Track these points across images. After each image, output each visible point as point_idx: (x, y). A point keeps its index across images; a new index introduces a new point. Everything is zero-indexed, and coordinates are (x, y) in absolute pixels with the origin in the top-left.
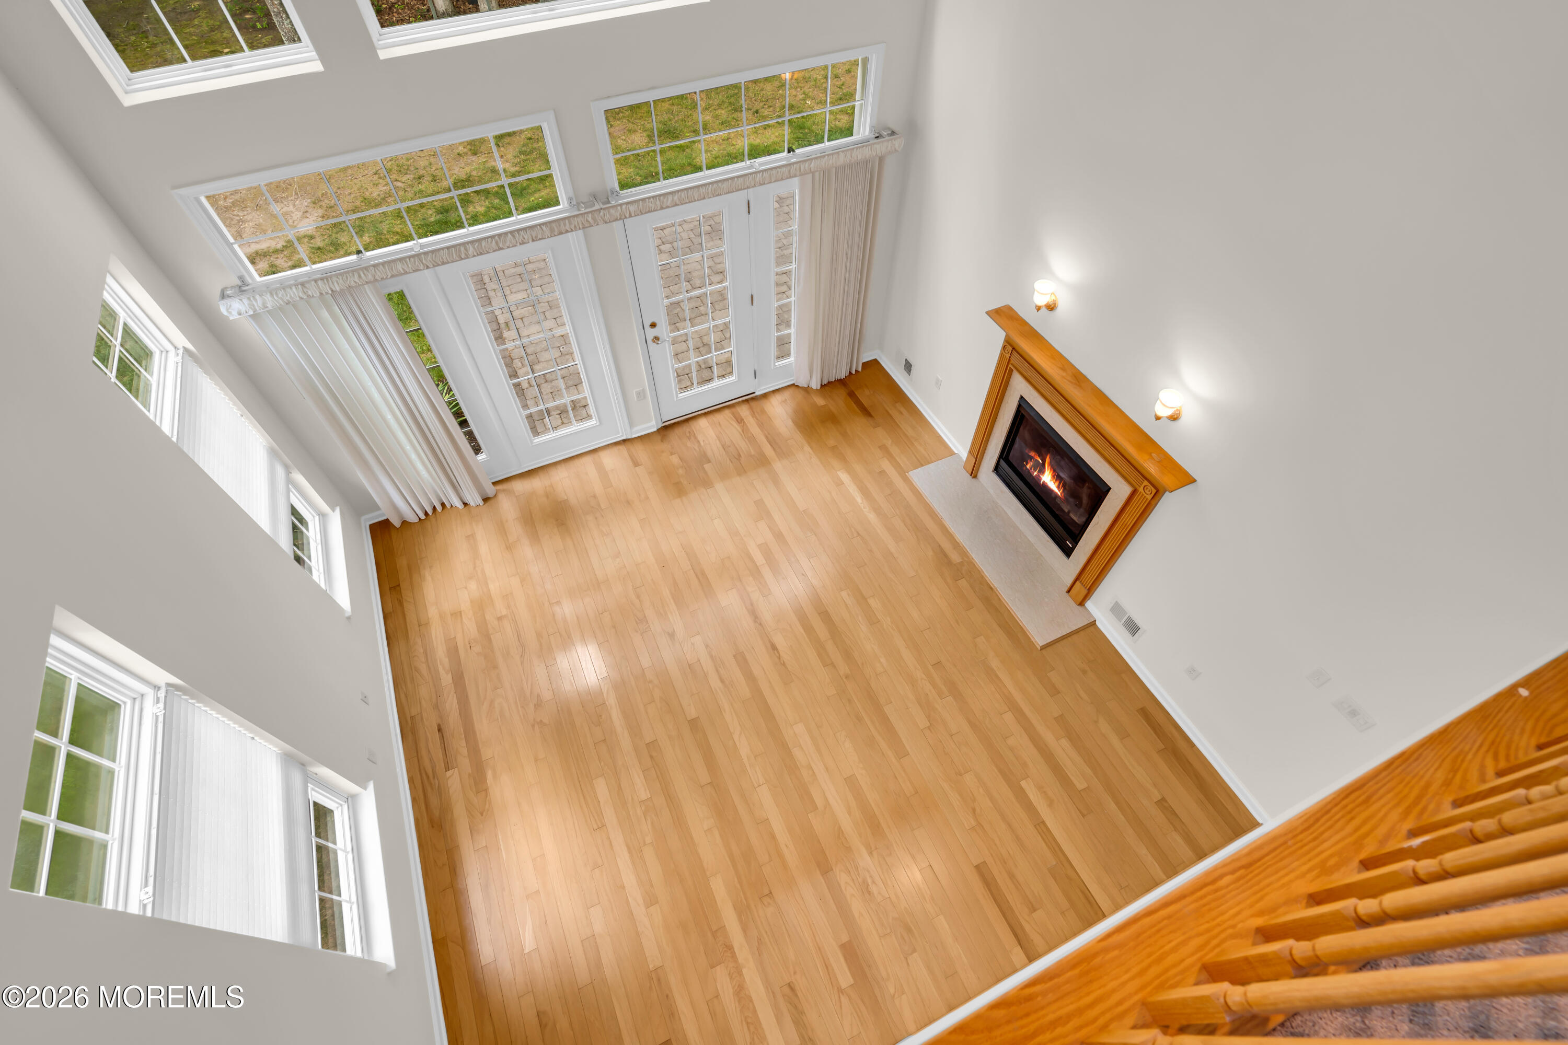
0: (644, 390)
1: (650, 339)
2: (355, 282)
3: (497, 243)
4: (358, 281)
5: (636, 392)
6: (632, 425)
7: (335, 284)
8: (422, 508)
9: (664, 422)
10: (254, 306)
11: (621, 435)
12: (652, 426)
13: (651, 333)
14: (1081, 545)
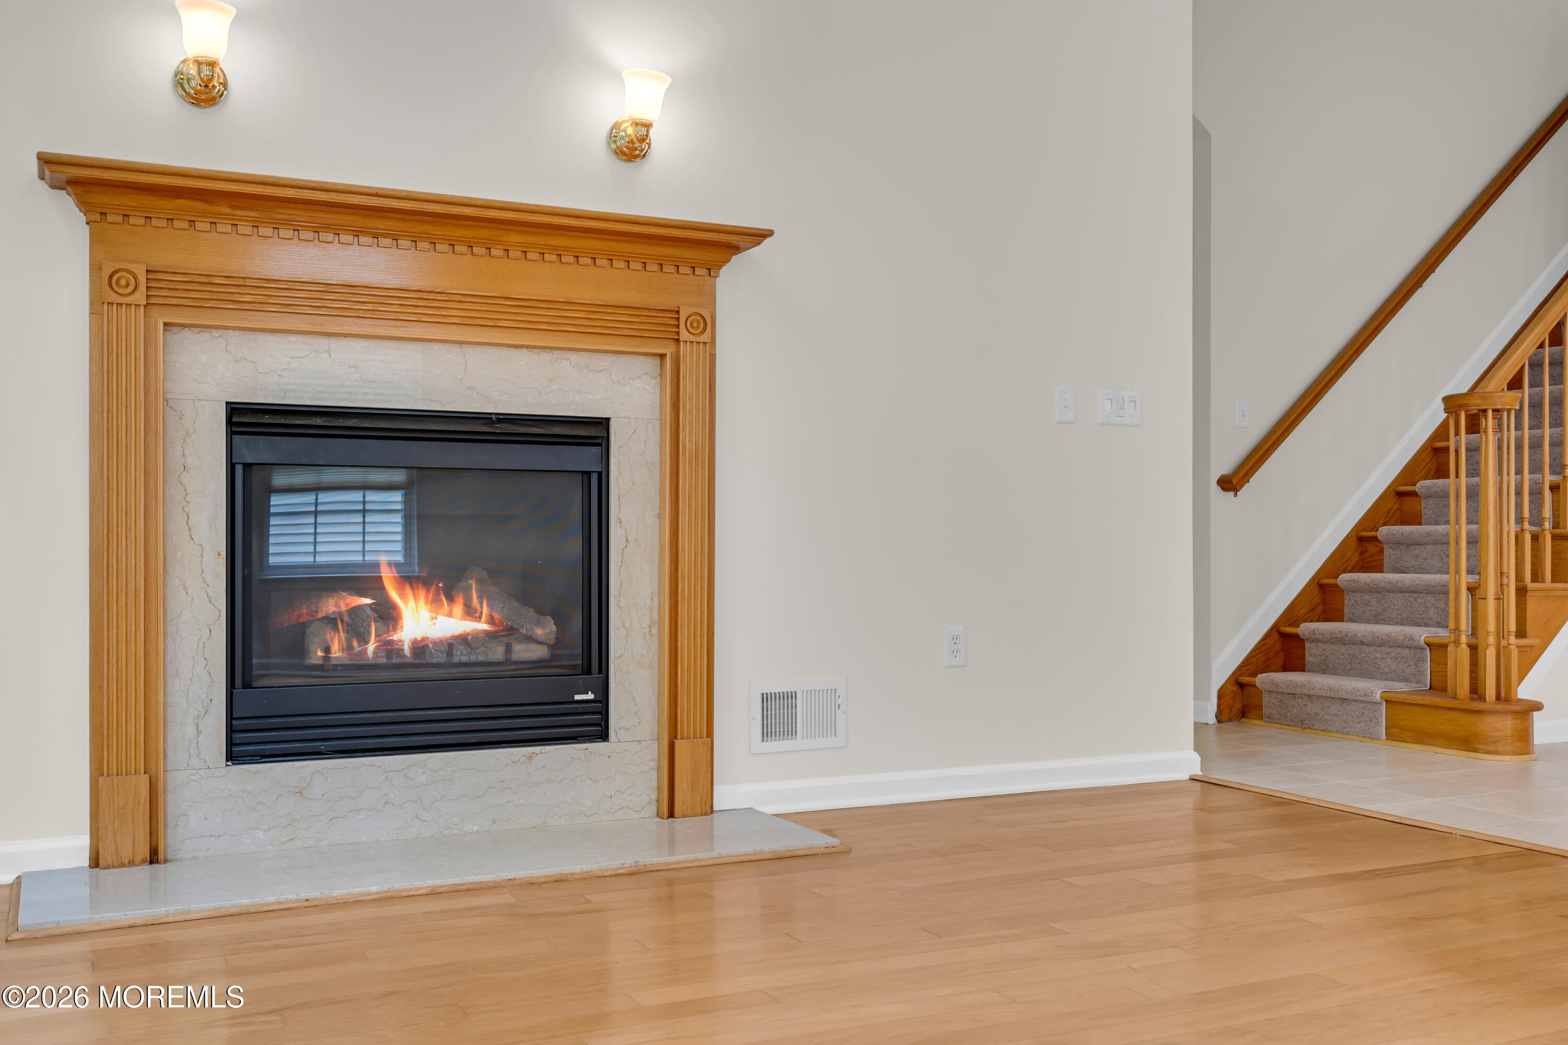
14: (620, 657)
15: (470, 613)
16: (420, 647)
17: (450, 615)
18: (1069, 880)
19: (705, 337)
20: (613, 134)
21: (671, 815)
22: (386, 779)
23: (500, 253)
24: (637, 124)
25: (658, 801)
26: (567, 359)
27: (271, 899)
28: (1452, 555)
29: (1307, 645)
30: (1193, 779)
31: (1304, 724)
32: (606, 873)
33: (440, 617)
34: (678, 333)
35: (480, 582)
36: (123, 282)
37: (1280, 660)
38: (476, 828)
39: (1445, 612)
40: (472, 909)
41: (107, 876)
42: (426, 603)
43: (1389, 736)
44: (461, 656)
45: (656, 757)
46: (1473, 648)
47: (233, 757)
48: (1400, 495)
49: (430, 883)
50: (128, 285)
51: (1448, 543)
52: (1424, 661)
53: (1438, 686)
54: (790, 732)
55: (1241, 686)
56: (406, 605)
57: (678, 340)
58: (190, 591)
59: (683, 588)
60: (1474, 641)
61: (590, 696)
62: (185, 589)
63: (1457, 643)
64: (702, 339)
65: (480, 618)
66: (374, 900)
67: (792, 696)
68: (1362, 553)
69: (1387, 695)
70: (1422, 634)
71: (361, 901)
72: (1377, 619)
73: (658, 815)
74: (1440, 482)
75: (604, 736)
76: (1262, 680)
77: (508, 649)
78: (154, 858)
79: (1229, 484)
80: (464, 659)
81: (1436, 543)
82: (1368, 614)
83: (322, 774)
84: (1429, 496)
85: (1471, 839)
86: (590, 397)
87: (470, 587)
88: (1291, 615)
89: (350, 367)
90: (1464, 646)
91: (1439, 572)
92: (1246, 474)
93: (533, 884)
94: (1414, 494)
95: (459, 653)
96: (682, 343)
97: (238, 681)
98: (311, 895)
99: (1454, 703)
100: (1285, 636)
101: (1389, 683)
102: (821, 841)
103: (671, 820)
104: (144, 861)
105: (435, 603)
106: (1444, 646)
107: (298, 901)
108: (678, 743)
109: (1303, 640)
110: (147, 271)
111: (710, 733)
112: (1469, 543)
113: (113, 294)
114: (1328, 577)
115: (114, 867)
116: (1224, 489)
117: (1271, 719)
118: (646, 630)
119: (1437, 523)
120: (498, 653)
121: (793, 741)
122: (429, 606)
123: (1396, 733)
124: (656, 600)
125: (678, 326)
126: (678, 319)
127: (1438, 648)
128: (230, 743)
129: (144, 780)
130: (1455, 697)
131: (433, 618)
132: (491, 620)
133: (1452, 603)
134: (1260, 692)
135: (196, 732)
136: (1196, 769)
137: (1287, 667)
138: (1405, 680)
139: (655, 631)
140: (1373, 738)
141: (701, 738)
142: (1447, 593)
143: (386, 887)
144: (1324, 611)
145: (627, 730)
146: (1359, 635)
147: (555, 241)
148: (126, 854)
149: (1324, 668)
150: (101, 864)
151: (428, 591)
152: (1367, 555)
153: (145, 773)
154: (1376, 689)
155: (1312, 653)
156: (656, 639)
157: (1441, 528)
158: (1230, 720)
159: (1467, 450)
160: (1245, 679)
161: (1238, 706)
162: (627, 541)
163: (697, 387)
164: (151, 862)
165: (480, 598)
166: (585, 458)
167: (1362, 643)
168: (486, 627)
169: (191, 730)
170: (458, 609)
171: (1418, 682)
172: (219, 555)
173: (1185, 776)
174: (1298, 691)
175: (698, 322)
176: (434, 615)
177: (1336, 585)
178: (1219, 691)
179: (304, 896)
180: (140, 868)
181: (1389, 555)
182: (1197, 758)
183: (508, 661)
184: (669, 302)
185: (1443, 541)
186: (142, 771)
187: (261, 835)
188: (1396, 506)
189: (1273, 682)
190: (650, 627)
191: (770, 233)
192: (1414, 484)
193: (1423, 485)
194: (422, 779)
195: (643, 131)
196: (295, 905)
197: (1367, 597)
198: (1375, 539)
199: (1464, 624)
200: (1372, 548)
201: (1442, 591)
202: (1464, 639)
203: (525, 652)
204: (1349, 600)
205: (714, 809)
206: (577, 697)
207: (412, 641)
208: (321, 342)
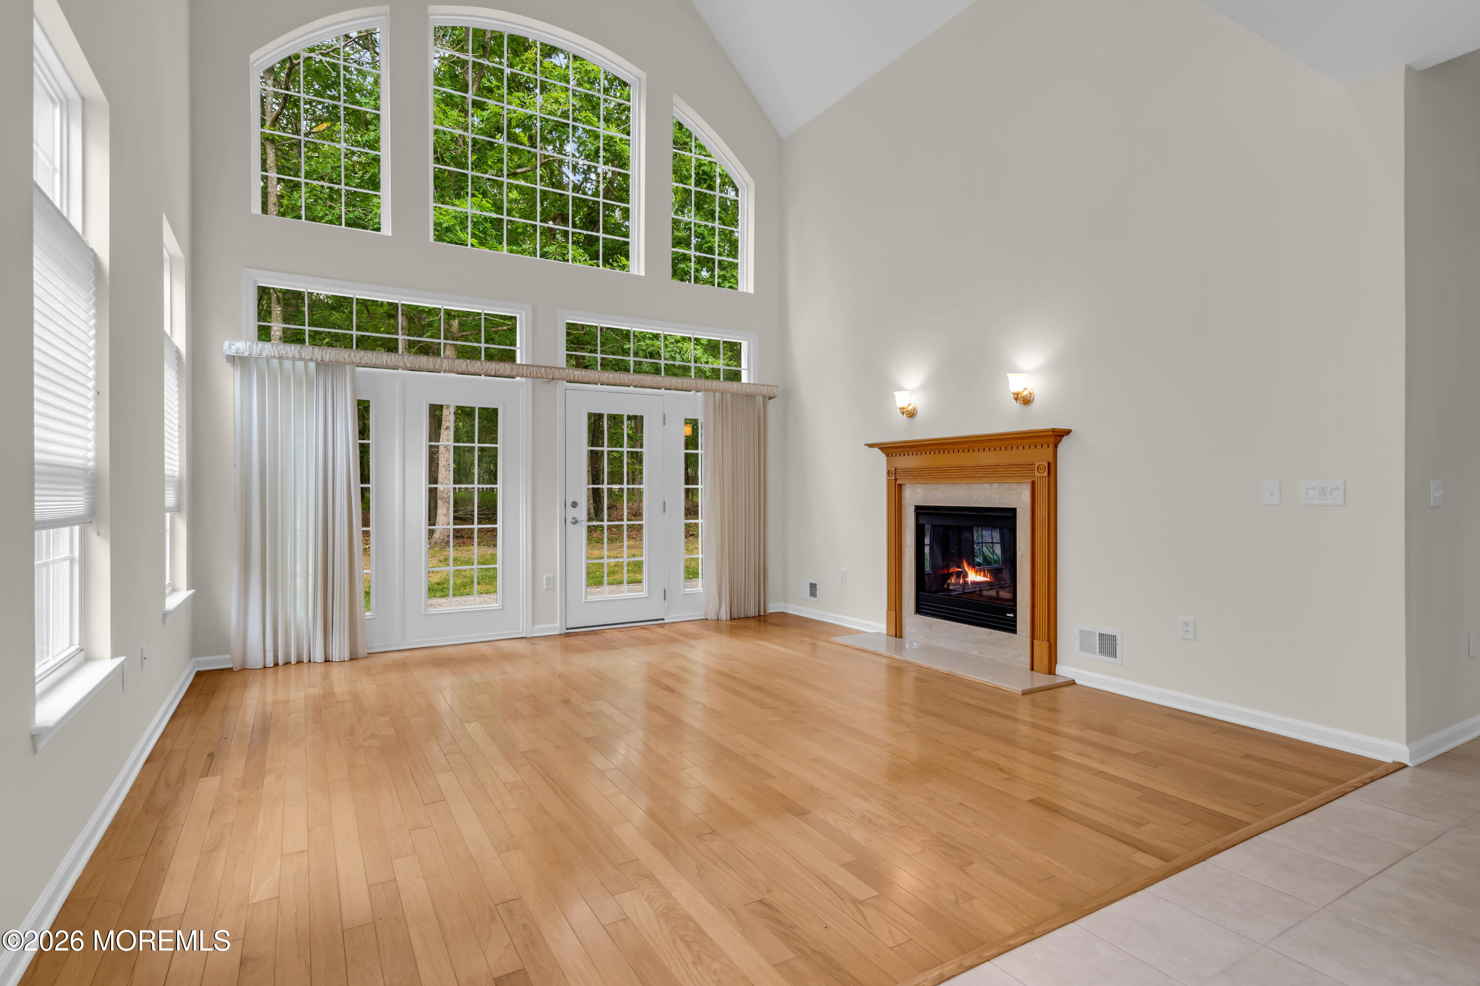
0: (554, 577)
1: (569, 520)
2: (344, 358)
3: (467, 364)
4: (347, 358)
5: (546, 576)
6: (534, 623)
7: (328, 355)
8: (276, 657)
9: (567, 629)
10: (253, 349)
11: (521, 631)
12: (555, 627)
13: (572, 513)
14: (1020, 602)
15: (985, 576)
16: (975, 583)
17: (980, 576)
21: (1033, 669)
25: (1030, 662)
26: (1002, 486)
34: (1035, 473)
42: (974, 572)
50: (891, 474)
56: (970, 572)
57: (1035, 476)
61: (1012, 615)
64: (1044, 475)
73: (1030, 668)
75: (1015, 631)
77: (998, 593)
78: (898, 636)
86: (1010, 500)
96: (1037, 477)
103: (1033, 671)
104: (894, 636)
105: (976, 572)
110: (895, 469)
113: (889, 477)
120: (993, 593)
125: (1035, 470)
126: (1034, 467)
132: (988, 580)
141: (1044, 641)
145: (1023, 631)
151: (974, 570)
163: (1042, 495)
164: (896, 637)
175: (1042, 468)
176: (976, 575)
180: (893, 638)
184: (1032, 461)
187: (921, 637)
206: (1008, 615)
207: (971, 582)
208: (935, 486)
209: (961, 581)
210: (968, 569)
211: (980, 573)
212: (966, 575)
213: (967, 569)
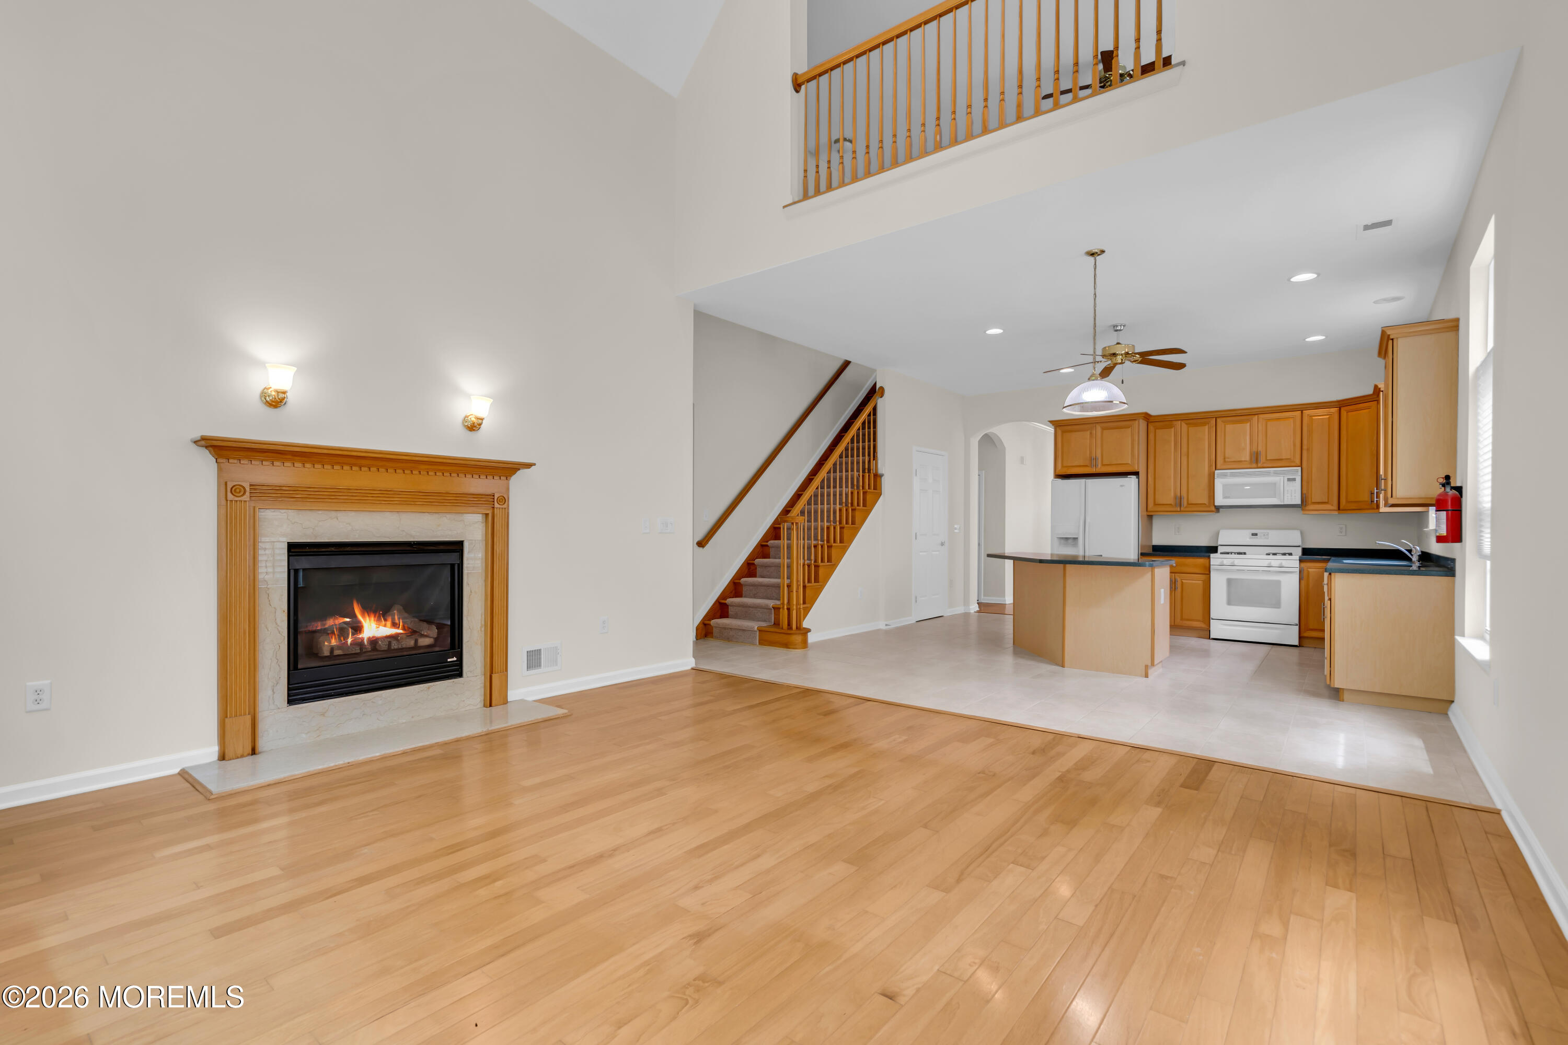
14: (468, 642)
15: (394, 625)
16: (374, 641)
17: (385, 626)
18: (660, 718)
19: (505, 506)
20: (465, 419)
21: (491, 706)
22: (364, 704)
23: (417, 472)
24: (478, 419)
25: (484, 700)
26: (446, 516)
27: (332, 765)
28: (782, 572)
29: (729, 607)
30: (692, 669)
31: (728, 639)
32: (476, 735)
33: (380, 627)
34: (494, 504)
35: (399, 612)
36: (238, 490)
37: (719, 614)
38: (404, 721)
39: (779, 593)
40: (427, 758)
41: (230, 765)
42: (374, 620)
43: (760, 643)
44: (395, 645)
45: (483, 681)
46: (788, 609)
47: (291, 701)
48: (762, 546)
49: (402, 749)
50: (240, 492)
51: (780, 567)
52: (771, 614)
53: (777, 624)
54: (539, 665)
55: (705, 625)
56: (365, 622)
57: (494, 507)
58: (269, 629)
59: (496, 611)
60: (789, 607)
61: (455, 659)
62: (267, 628)
63: (783, 608)
64: (503, 506)
65: (399, 627)
66: (378, 759)
67: (540, 650)
68: (749, 569)
69: (759, 628)
70: (771, 603)
71: (373, 760)
72: (755, 596)
73: (484, 706)
74: (776, 542)
75: (460, 675)
76: (713, 622)
77: (416, 641)
78: (254, 752)
79: (701, 544)
80: (396, 647)
81: (775, 566)
82: (751, 595)
83: (333, 705)
84: (773, 547)
85: (789, 687)
86: (455, 532)
87: (395, 613)
88: (724, 595)
89: (347, 524)
90: (786, 610)
91: (776, 578)
92: (707, 541)
93: (446, 743)
94: (767, 546)
95: (393, 645)
96: (495, 509)
97: (291, 668)
98: (350, 761)
99: (782, 631)
100: (721, 604)
101: (760, 623)
102: (560, 712)
103: (491, 708)
104: (248, 755)
105: (379, 620)
106: (779, 608)
107: (344, 764)
108: (493, 675)
109: (728, 606)
110: (250, 485)
111: (507, 670)
112: (787, 567)
113: (233, 496)
114: (737, 579)
115: (233, 759)
116: (699, 546)
117: (717, 638)
118: (479, 629)
119: (775, 558)
120: (411, 643)
121: (540, 669)
122: (376, 622)
123: (763, 642)
124: (483, 616)
125: (494, 502)
126: (494, 499)
127: (777, 609)
128: (289, 695)
129: (248, 718)
130: (782, 628)
131: (377, 628)
132: (404, 629)
133: (782, 591)
134: (712, 627)
135: (272, 693)
136: (693, 665)
137: (722, 617)
138: (765, 621)
139: (483, 629)
140: (754, 644)
141: (503, 672)
142: (780, 587)
143: (383, 753)
144: (735, 593)
145: (471, 672)
146: (749, 604)
147: (441, 468)
148: (240, 752)
149: (736, 617)
150: (227, 757)
151: (375, 617)
152: (751, 570)
153: (249, 714)
154: (755, 625)
155: (731, 611)
156: (483, 633)
157: (777, 561)
158: (700, 639)
159: (787, 529)
160: (707, 622)
161: (704, 632)
162: (471, 592)
163: (502, 527)
164: (252, 755)
165: (399, 619)
166: (452, 558)
167: (750, 607)
168: (401, 631)
169: (270, 692)
170: (389, 623)
171: (769, 622)
172: (284, 611)
173: (689, 668)
174: (727, 627)
175: (503, 500)
176: (378, 626)
177: (740, 583)
178: (696, 627)
179: (347, 761)
180: (247, 758)
181: (759, 571)
182: (693, 660)
183: (416, 647)
184: (489, 491)
185: (778, 566)
186: (247, 713)
187: (304, 736)
188: (761, 550)
189: (717, 623)
190: (481, 627)
191: (534, 464)
192: (767, 542)
193: (771, 543)
194: (380, 702)
195: (480, 421)
196: (344, 766)
197: (751, 588)
198: (754, 564)
199: (786, 601)
200: (752, 568)
201: (778, 586)
202: (785, 607)
203: (424, 642)
204: (745, 589)
205: (508, 701)
206: (449, 660)
207: (369, 639)
208: (333, 514)
209: (350, 641)
210: (363, 616)
211: (385, 620)
212: (358, 628)
213: (360, 617)
